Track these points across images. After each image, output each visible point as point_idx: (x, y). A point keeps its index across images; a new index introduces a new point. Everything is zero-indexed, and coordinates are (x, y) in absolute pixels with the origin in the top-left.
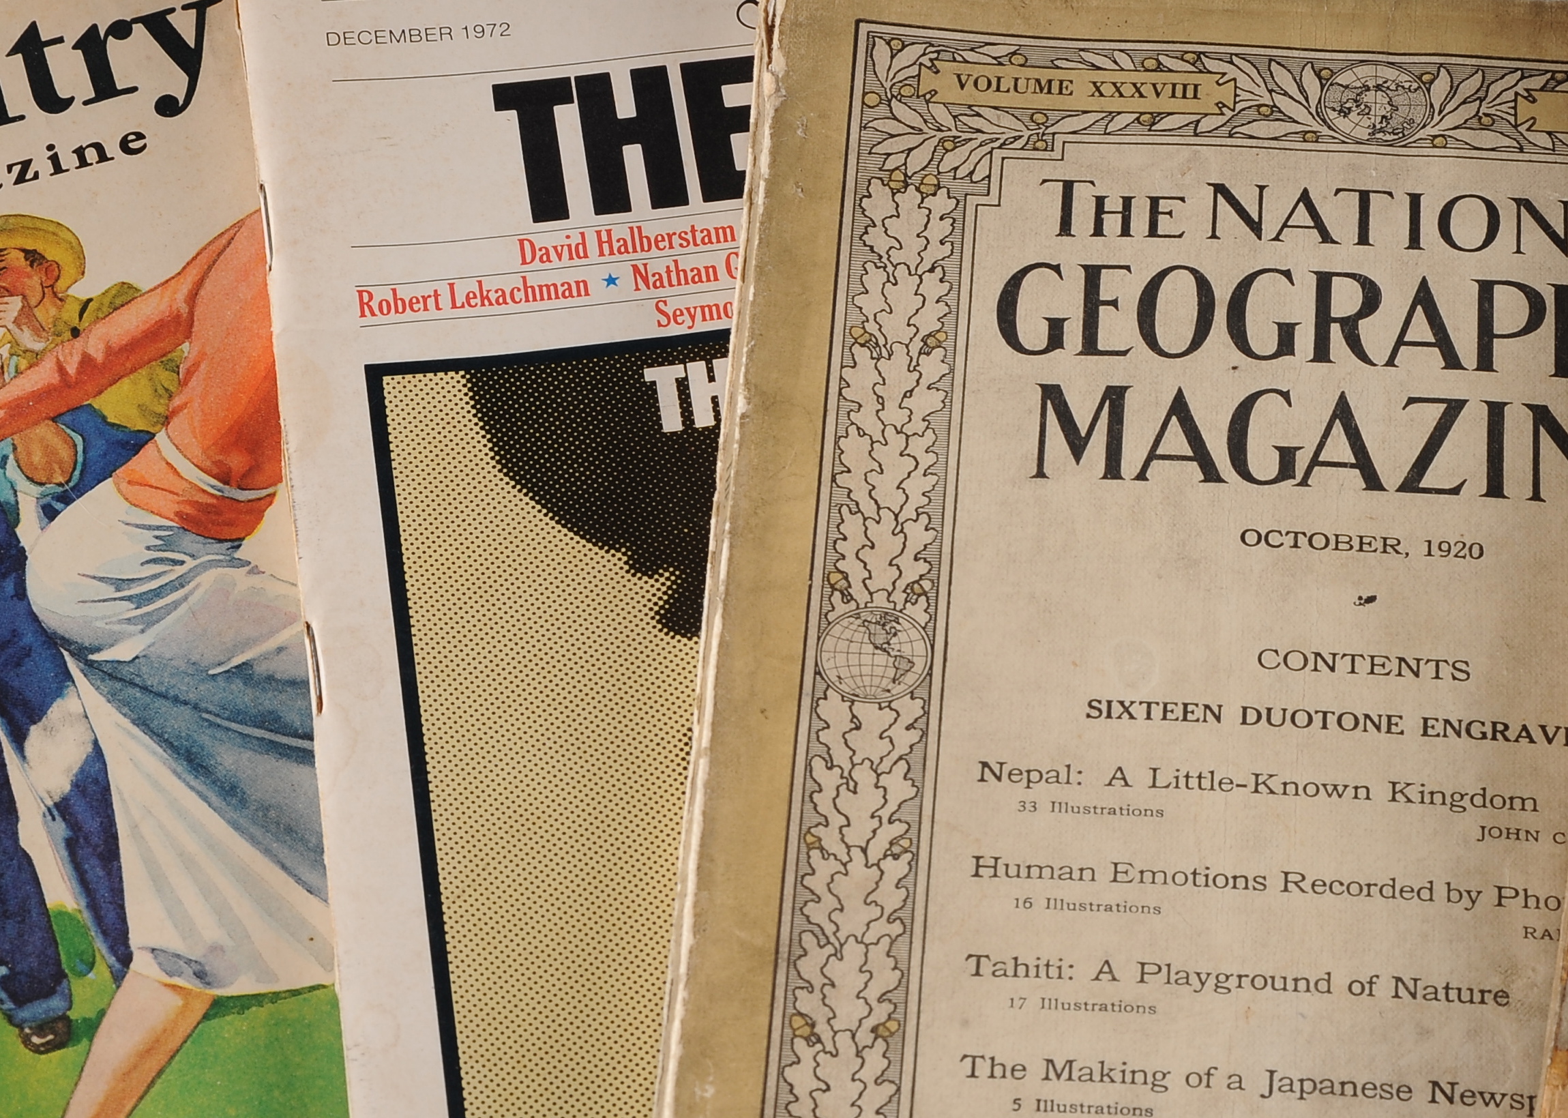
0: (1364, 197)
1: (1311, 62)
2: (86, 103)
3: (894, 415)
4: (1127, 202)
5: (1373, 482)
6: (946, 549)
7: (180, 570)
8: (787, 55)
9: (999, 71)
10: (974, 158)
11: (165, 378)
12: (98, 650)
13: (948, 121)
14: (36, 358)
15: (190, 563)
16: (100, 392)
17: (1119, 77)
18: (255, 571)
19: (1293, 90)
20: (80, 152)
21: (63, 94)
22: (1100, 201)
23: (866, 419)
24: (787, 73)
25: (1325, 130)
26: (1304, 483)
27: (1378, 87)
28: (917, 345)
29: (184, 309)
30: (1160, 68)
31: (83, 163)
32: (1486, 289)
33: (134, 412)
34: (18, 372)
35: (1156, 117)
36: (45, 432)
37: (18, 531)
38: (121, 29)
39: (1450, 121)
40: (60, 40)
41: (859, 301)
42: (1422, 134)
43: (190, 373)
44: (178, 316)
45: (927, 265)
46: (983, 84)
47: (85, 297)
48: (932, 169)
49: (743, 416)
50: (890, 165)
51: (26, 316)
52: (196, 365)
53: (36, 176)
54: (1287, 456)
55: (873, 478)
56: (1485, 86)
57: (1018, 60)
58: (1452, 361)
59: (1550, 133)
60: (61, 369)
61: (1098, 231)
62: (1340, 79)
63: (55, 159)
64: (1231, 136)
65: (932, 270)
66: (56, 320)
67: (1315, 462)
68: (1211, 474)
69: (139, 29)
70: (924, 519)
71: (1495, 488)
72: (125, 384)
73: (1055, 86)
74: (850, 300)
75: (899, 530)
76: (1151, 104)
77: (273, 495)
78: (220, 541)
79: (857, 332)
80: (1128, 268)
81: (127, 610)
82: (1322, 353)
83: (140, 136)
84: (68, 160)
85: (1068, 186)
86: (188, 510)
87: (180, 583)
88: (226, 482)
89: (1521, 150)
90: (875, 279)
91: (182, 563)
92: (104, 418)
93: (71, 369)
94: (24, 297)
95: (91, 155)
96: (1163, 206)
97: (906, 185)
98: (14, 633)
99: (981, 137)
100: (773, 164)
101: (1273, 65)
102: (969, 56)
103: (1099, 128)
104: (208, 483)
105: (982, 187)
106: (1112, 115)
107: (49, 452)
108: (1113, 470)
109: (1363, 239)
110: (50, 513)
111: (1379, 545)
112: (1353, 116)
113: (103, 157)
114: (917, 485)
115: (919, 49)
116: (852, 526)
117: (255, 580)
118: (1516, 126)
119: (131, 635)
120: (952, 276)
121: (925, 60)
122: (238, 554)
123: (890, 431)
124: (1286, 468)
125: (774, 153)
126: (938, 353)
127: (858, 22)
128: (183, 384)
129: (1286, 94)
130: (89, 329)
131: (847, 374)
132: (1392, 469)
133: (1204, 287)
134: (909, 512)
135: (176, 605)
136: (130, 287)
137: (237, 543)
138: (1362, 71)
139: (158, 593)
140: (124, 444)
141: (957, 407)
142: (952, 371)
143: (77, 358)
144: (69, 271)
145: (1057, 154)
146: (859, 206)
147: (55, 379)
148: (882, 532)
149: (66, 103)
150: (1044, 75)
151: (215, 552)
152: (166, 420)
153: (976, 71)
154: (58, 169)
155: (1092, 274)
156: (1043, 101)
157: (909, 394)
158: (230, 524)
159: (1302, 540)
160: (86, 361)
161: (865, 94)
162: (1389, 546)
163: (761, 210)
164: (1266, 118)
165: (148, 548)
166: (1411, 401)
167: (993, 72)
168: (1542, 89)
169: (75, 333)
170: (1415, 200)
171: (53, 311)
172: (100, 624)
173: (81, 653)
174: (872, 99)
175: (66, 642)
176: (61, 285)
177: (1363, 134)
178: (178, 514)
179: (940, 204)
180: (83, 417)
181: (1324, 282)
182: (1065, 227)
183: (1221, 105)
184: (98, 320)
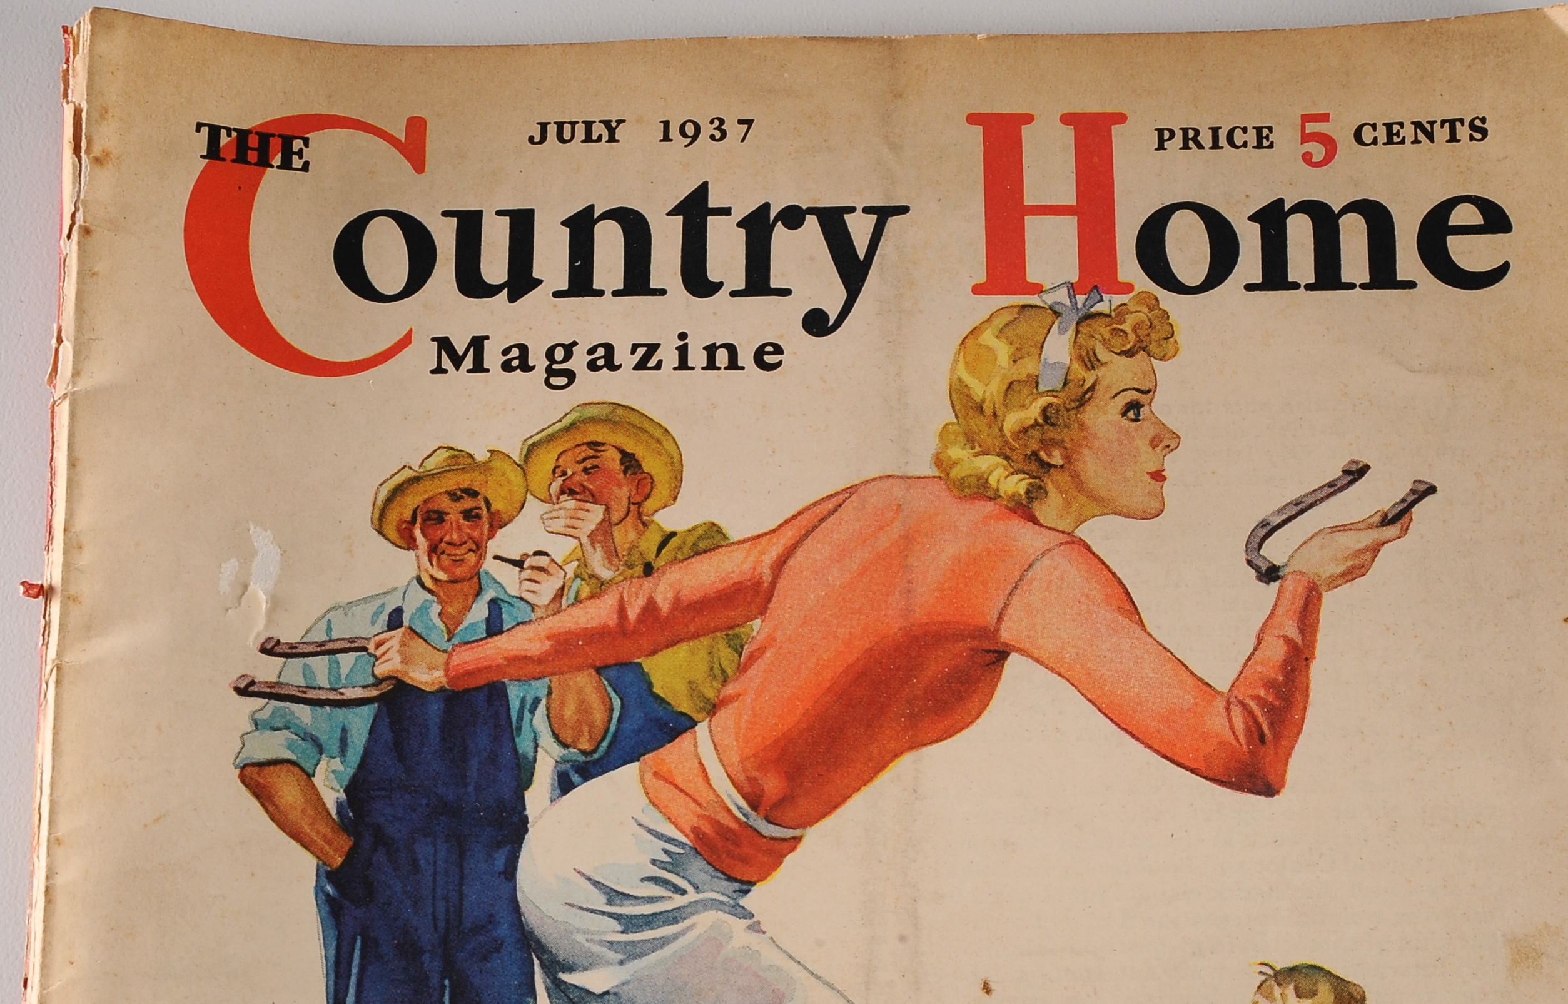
2: (734, 294)
7: (679, 901)
11: (726, 656)
12: (570, 969)
14: (601, 587)
15: (692, 896)
16: (654, 652)
18: (756, 928)
20: (711, 350)
21: (713, 276)
29: (767, 577)
31: (711, 365)
33: (682, 688)
34: (578, 600)
36: (585, 681)
37: (528, 795)
38: (793, 217)
40: (726, 212)
43: (753, 658)
44: (759, 583)
47: (669, 528)
51: (604, 531)
52: (762, 650)
53: (658, 366)
60: (622, 611)
63: (683, 351)
66: (633, 547)
69: (811, 221)
72: (682, 650)
77: (798, 840)
78: (730, 878)
81: (611, 930)
83: (778, 350)
84: (696, 357)
86: (707, 828)
88: (754, 807)
91: (684, 892)
92: (650, 685)
93: (632, 614)
94: (608, 510)
95: (722, 357)
98: (491, 919)
104: (735, 800)
107: (583, 708)
110: (564, 785)
113: (733, 365)
117: (753, 939)
119: (609, 963)
122: (744, 901)
128: (742, 669)
130: (663, 570)
135: (664, 942)
136: (719, 531)
137: (745, 886)
139: (648, 921)
140: (661, 724)
143: (641, 602)
144: (662, 490)
147: (613, 621)
149: (712, 289)
151: (719, 890)
152: (712, 709)
154: (683, 365)
158: (745, 860)
160: (651, 607)
165: (654, 862)
169: (648, 570)
171: (632, 536)
172: (580, 938)
173: (554, 966)
175: (541, 948)
176: (649, 505)
178: (696, 830)
180: (629, 677)
184: (675, 561)
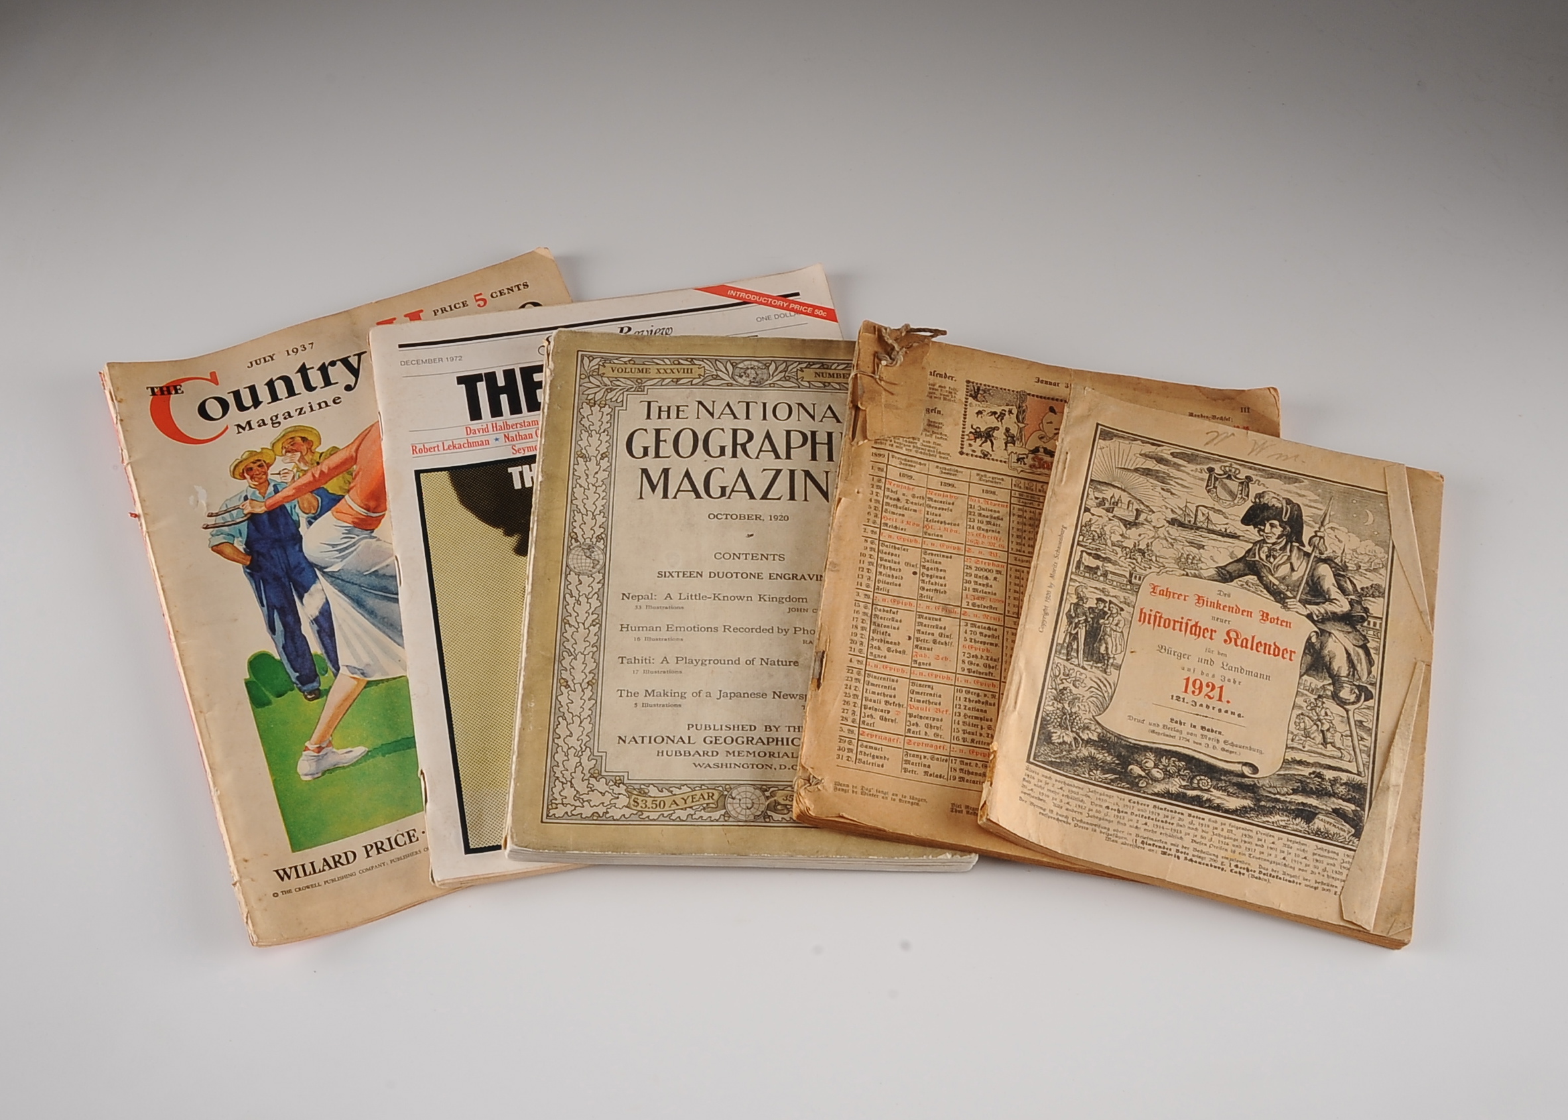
0: (748, 404)
1: (730, 360)
2: (322, 388)
3: (591, 480)
4: (669, 407)
5: (752, 497)
6: (610, 524)
7: (354, 540)
8: (554, 363)
9: (626, 366)
10: (618, 395)
11: (348, 477)
12: (326, 568)
13: (609, 383)
14: (305, 472)
15: (357, 538)
16: (326, 483)
17: (666, 367)
18: (379, 540)
19: (724, 370)
20: (319, 404)
21: (313, 385)
22: (660, 408)
23: (582, 482)
24: (554, 369)
25: (734, 383)
26: (729, 498)
27: (752, 368)
28: (599, 456)
29: (354, 454)
30: (679, 364)
31: (320, 408)
32: (788, 433)
33: (338, 489)
34: (299, 477)
35: (678, 379)
36: (308, 496)
37: (300, 529)
38: (333, 363)
39: (775, 379)
40: (313, 368)
41: (579, 443)
42: (766, 383)
43: (356, 475)
44: (352, 457)
45: (602, 430)
46: (620, 370)
47: (321, 452)
48: (604, 399)
49: (541, 482)
50: (589, 398)
51: (302, 458)
52: (358, 472)
53: (305, 413)
54: (723, 489)
55: (584, 501)
56: (787, 367)
57: (632, 362)
58: (777, 456)
59: (809, 382)
60: (314, 476)
61: (659, 417)
62: (739, 366)
63: (311, 407)
64: (703, 385)
65: (604, 432)
66: (312, 459)
67: (733, 491)
68: (698, 496)
69: (339, 363)
70: (602, 514)
71: (792, 498)
72: (335, 480)
73: (644, 371)
74: (576, 442)
75: (594, 518)
76: (677, 375)
77: (384, 515)
78: (367, 530)
79: (579, 453)
80: (669, 429)
81: (337, 554)
82: (734, 455)
83: (339, 398)
84: (316, 407)
85: (649, 403)
86: (356, 520)
87: (354, 544)
88: (368, 511)
89: (799, 387)
90: (585, 435)
91: (354, 538)
92: (328, 491)
93: (317, 476)
94: (301, 453)
95: (323, 405)
96: (681, 408)
97: (595, 404)
98: (299, 563)
99: (620, 388)
100: (550, 399)
101: (717, 362)
102: (616, 361)
103: (660, 384)
104: (362, 511)
105: (620, 404)
106: (664, 379)
107: (310, 503)
108: (665, 496)
109: (748, 417)
110: (310, 523)
111: (754, 517)
112: (744, 377)
113: (327, 405)
114: (600, 503)
115: (599, 360)
116: (578, 517)
117: (378, 542)
118: (797, 380)
119: (337, 562)
120: (611, 433)
121: (601, 363)
122: (373, 534)
123: (590, 485)
124: (723, 494)
125: (550, 395)
126: (607, 459)
127: (578, 351)
128: (354, 479)
129: (721, 371)
130: (322, 462)
131: (576, 467)
132: (758, 493)
133: (695, 434)
134: (597, 512)
135: (352, 552)
136: (336, 448)
137: (372, 531)
138: (746, 363)
139: (346, 548)
140: (334, 500)
141: (613, 476)
142: (611, 465)
143: (318, 472)
144: (316, 443)
145: (645, 393)
146: (579, 411)
147: (312, 479)
148: (588, 519)
149: (315, 388)
150: (641, 367)
151: (366, 534)
152: (348, 491)
153: (618, 366)
154: (312, 410)
155: (658, 431)
156: (641, 375)
157: (597, 473)
158: (370, 525)
159: (729, 517)
160: (322, 472)
161: (581, 375)
162: (758, 517)
163: (546, 414)
164: (715, 379)
165: (343, 534)
166: (764, 470)
167: (623, 366)
168: (806, 367)
169: (318, 463)
170: (764, 404)
171: (311, 457)
172: (327, 559)
173: (321, 569)
174: (583, 376)
175: (316, 566)
176: (313, 448)
177: (747, 384)
178: (353, 522)
179: (607, 410)
180: (321, 491)
181: (735, 432)
182: (648, 417)
183: (700, 375)
184: (325, 459)
